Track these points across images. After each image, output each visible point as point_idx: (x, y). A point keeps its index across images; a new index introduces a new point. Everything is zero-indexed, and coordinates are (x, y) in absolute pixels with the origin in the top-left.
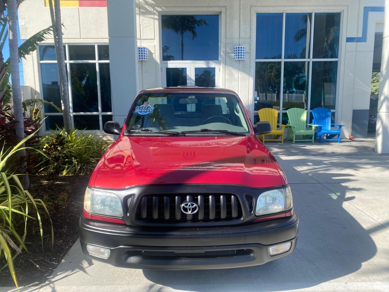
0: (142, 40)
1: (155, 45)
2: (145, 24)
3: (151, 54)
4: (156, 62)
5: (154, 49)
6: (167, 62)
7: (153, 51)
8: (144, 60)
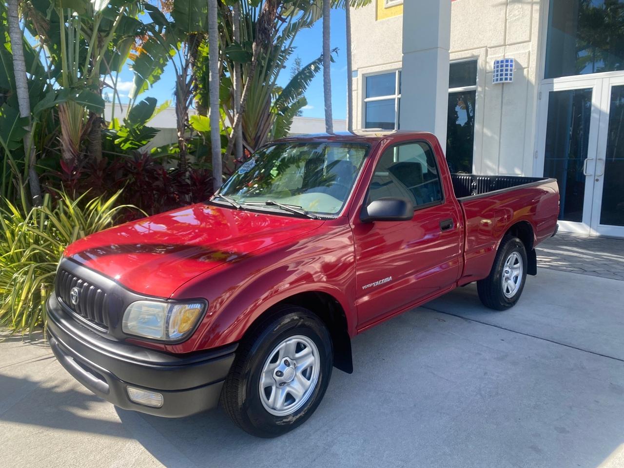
0: (508, 46)
1: (529, 53)
2: (514, 16)
3: (520, 68)
4: (528, 82)
5: (527, 60)
6: (553, 81)
7: (524, 65)
8: (504, 81)
